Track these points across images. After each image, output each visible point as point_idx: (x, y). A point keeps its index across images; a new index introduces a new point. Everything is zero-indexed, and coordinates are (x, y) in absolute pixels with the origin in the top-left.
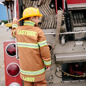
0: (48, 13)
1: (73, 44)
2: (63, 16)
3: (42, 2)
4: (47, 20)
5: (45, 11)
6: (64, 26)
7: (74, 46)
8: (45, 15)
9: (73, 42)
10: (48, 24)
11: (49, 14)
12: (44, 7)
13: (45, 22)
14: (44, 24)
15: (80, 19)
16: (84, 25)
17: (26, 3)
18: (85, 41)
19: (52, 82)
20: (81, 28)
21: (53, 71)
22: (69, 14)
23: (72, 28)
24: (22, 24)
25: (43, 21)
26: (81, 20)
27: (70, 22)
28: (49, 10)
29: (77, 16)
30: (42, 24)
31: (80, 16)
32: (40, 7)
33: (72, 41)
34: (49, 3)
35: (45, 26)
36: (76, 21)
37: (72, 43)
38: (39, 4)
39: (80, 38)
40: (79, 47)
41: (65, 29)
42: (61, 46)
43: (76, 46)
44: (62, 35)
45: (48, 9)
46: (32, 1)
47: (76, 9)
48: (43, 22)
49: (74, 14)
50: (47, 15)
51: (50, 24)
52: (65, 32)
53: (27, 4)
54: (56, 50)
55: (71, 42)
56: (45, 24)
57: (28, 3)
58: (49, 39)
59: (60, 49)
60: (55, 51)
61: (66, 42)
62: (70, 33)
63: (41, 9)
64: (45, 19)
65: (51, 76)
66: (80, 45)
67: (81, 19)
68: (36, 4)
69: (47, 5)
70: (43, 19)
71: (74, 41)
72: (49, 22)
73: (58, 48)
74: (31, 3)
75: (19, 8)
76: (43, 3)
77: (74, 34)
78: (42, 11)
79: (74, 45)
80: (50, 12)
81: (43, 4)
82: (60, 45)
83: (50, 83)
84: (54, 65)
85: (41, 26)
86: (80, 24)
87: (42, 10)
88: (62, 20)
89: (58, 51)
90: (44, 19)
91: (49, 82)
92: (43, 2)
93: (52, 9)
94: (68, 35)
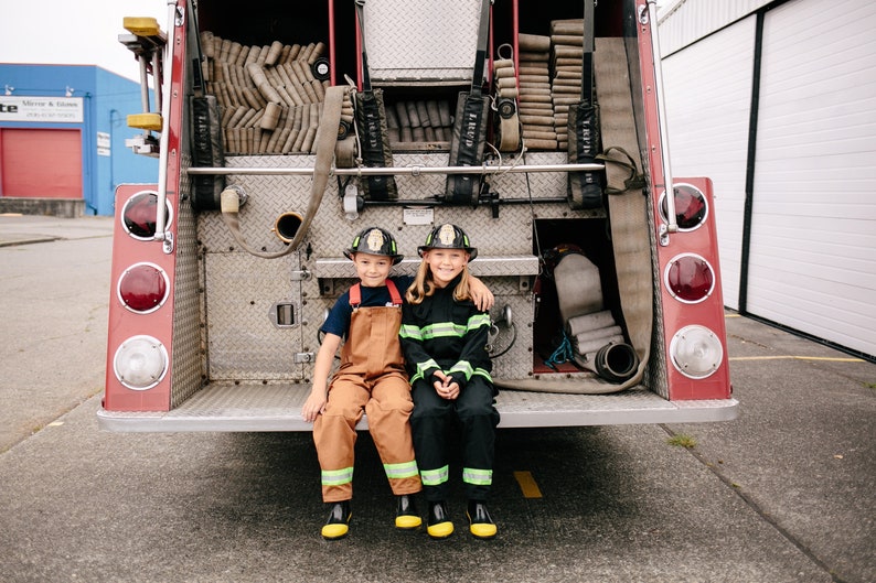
0: (305, 97)
1: (395, 221)
2: (349, 103)
3: (285, 54)
4: (297, 122)
5: (291, 89)
6: (350, 144)
7: (400, 229)
8: (292, 104)
9: (395, 212)
10: (300, 138)
11: (308, 100)
12: (290, 71)
13: (286, 130)
14: (282, 138)
15: (434, 129)
16: (440, 147)
17: (221, 52)
18: (441, 212)
19: (308, 377)
20: (426, 158)
21: (312, 328)
22: (373, 101)
23: (383, 154)
24: (192, 126)
25: (281, 125)
26: (439, 132)
27: (378, 130)
28: (307, 84)
29: (422, 113)
30: (275, 136)
31: (433, 113)
32: (273, 70)
33: (390, 209)
34: (312, 60)
35: (288, 144)
36: (418, 133)
37: (390, 217)
38: (271, 60)
39: (423, 197)
40: (418, 233)
41: (356, 156)
42: (345, 226)
43: (404, 229)
44: (350, 178)
45: (303, 79)
46: (245, 48)
47: (407, 84)
48: (278, 130)
49: (411, 106)
50: (300, 103)
51: (308, 138)
52: (356, 166)
53: (223, 58)
54: (327, 243)
55: (386, 213)
56: (287, 137)
57: (229, 53)
58: (298, 194)
59: (340, 238)
60: (322, 247)
61: (360, 210)
62: (376, 170)
63: (278, 79)
64: (291, 117)
65: (300, 349)
66: (423, 228)
67: (437, 128)
68: (261, 58)
69: (300, 65)
70: (280, 119)
71: (400, 209)
72: (304, 129)
73: (336, 235)
74: (243, 54)
75: (188, 68)
76: (287, 57)
77: (391, 176)
78: (280, 88)
79: (400, 225)
80: (311, 92)
81: (289, 60)
82: (340, 222)
83: (297, 382)
84: (315, 306)
85: (272, 143)
86: (424, 146)
87: (281, 82)
88: (342, 120)
89: (332, 247)
90: (284, 116)
91: (294, 375)
92: (289, 53)
93: (322, 81)
94: (371, 177)
